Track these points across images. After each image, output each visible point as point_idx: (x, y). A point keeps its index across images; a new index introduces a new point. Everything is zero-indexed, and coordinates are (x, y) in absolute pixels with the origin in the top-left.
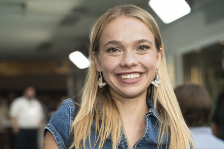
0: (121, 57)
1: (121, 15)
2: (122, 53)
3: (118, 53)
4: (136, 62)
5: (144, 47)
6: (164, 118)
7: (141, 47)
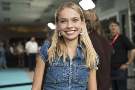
0: (67, 24)
1: (66, 7)
2: (67, 23)
3: (65, 23)
4: (73, 26)
5: (76, 20)
6: (84, 48)
7: (75, 20)
